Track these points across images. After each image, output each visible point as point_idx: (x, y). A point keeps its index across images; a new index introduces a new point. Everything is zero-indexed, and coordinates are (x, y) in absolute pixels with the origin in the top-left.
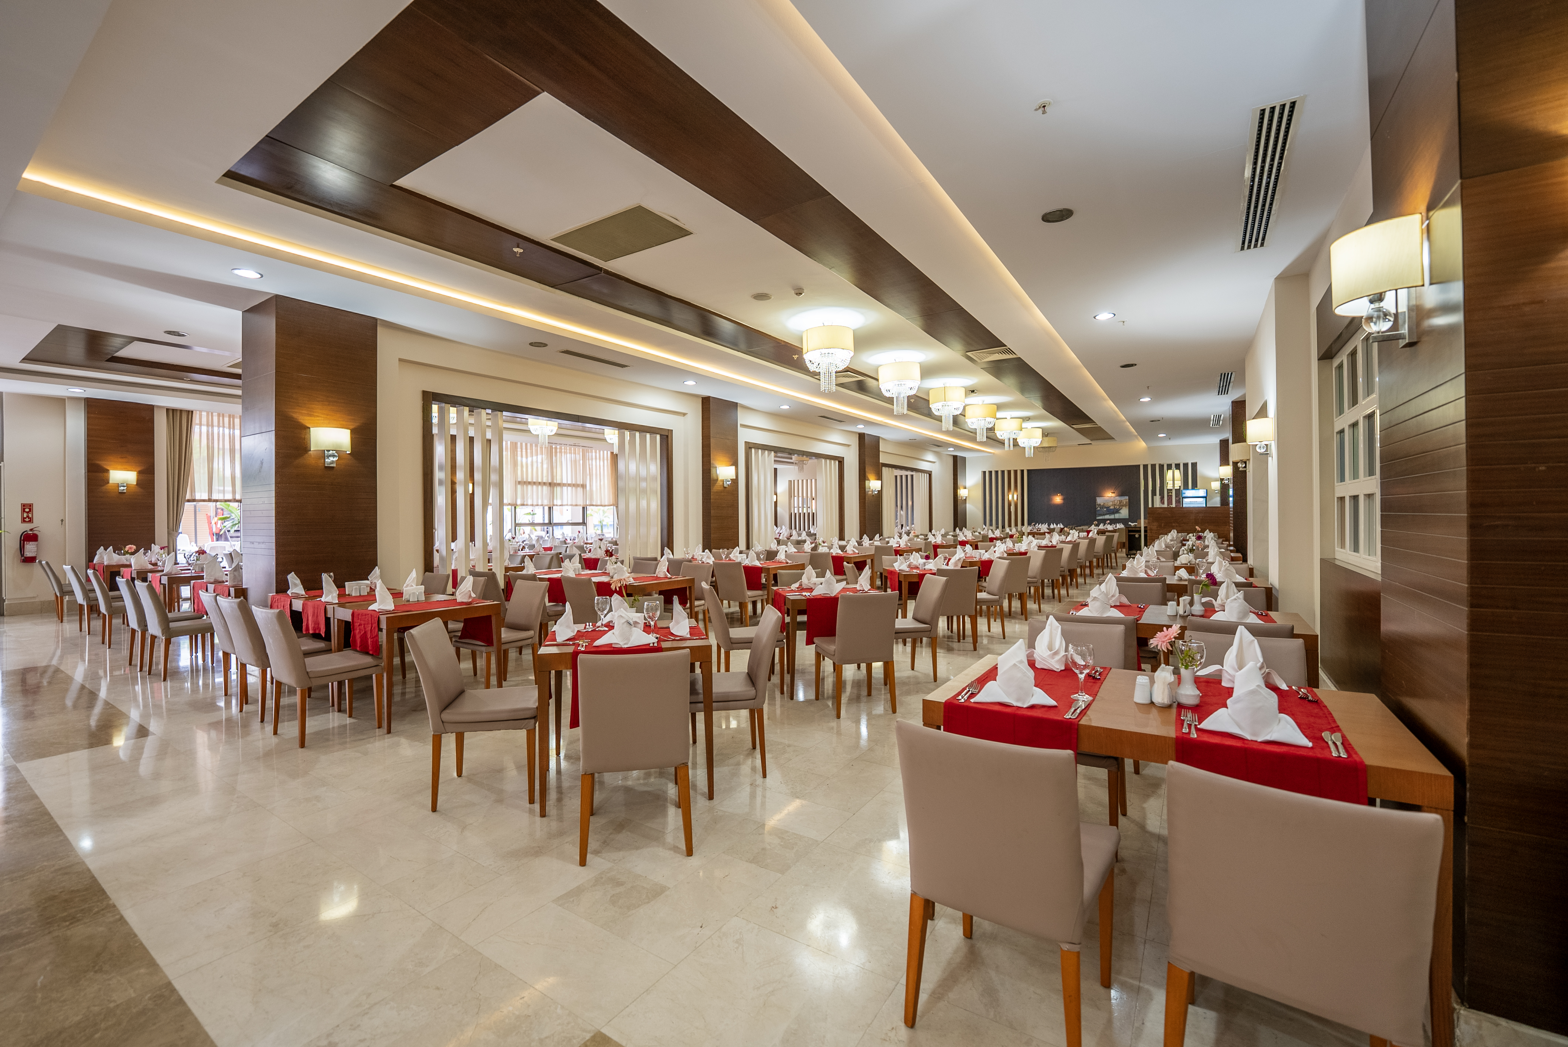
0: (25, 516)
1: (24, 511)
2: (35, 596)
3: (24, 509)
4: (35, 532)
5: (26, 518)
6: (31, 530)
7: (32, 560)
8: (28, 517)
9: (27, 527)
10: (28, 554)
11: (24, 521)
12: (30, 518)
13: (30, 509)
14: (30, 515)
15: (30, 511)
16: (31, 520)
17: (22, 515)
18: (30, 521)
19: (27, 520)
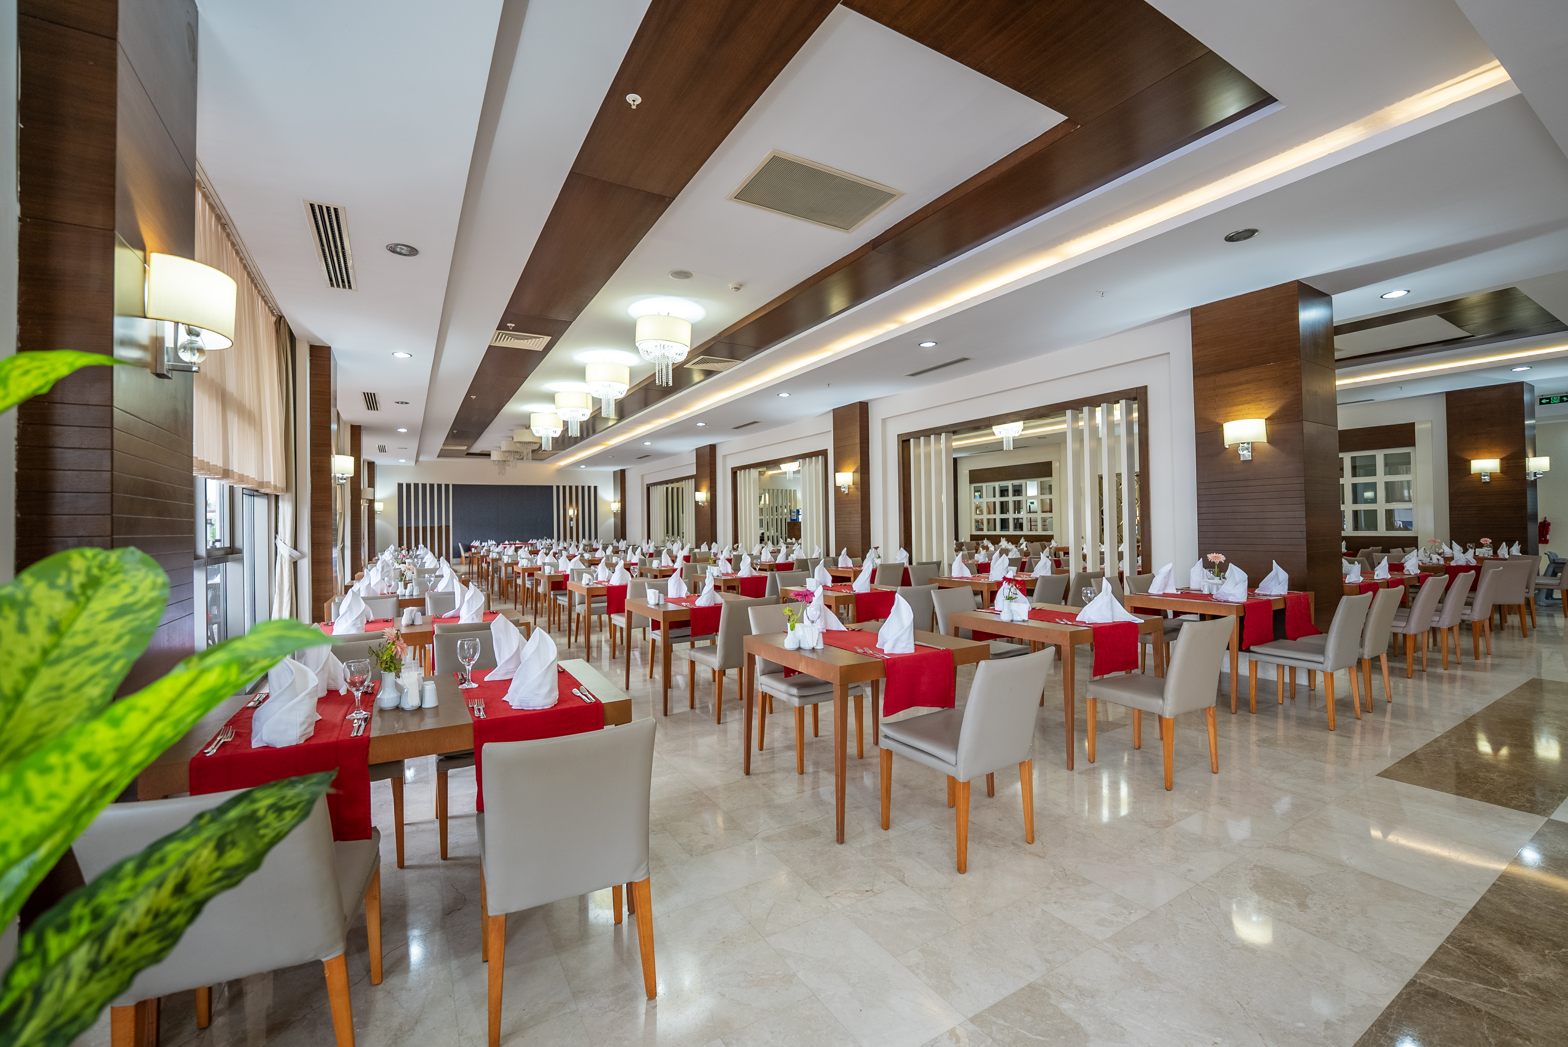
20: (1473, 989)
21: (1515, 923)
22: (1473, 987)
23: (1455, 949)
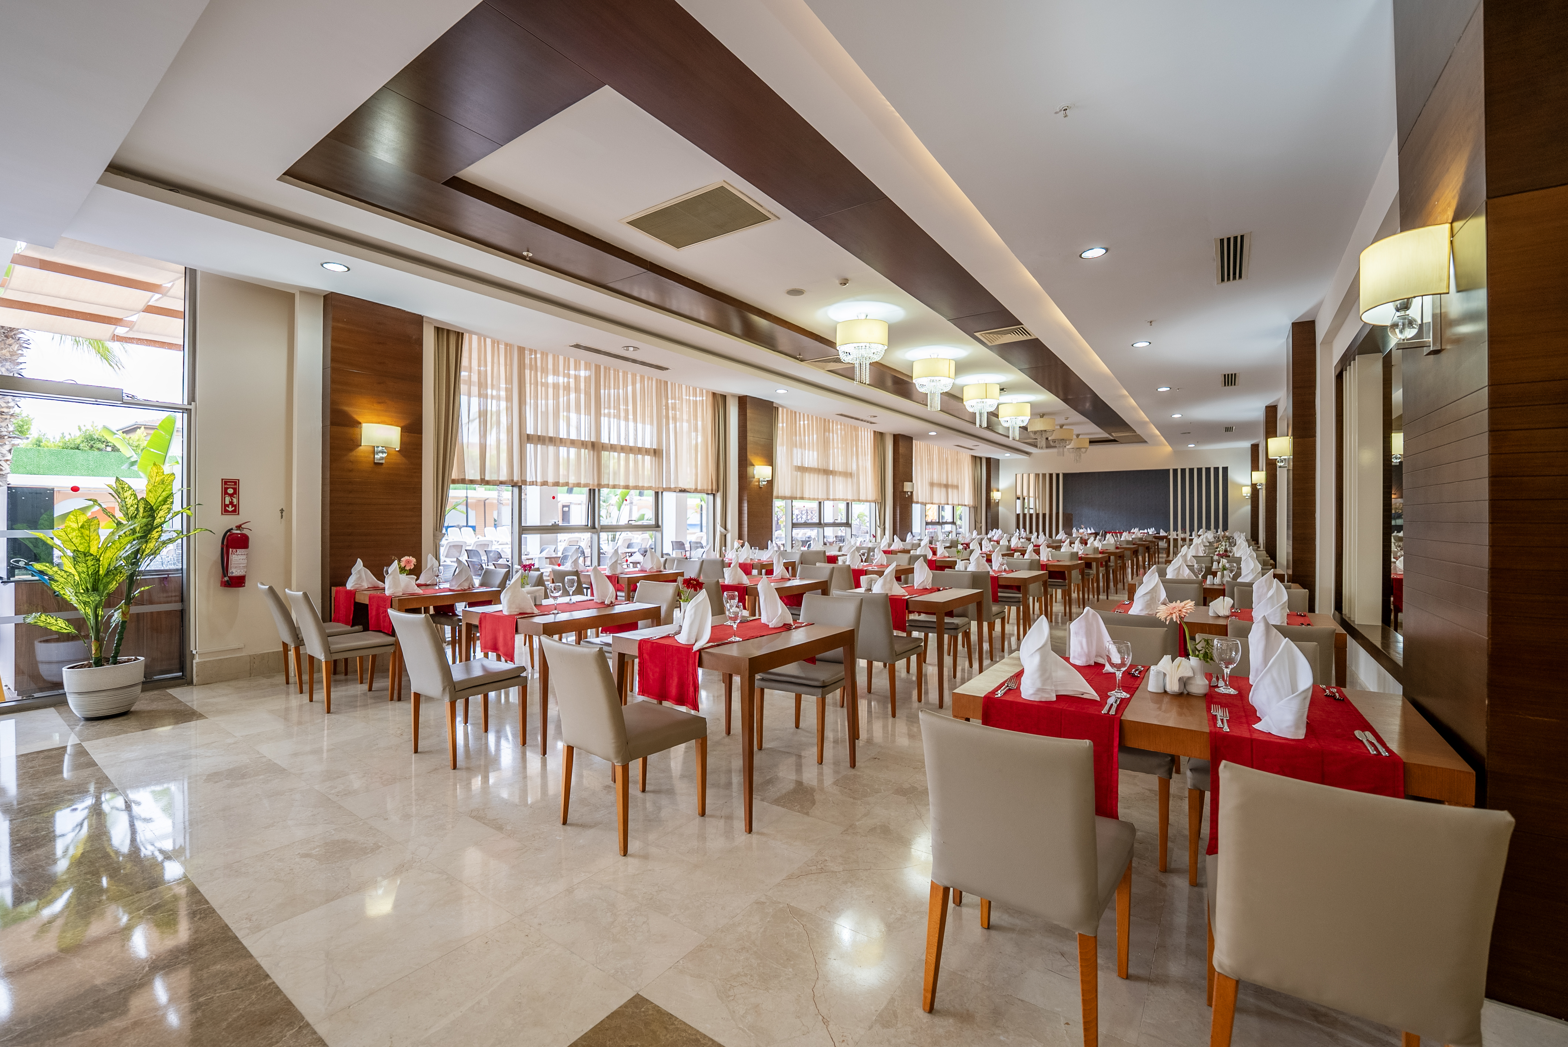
0: (227, 502)
1: (226, 493)
2: (242, 645)
3: (226, 489)
4: (245, 532)
5: (228, 506)
6: (239, 527)
7: (238, 582)
8: (231, 503)
9: (231, 521)
10: (235, 571)
11: (226, 511)
12: (235, 506)
13: (235, 489)
14: (235, 501)
15: (235, 493)
16: (236, 511)
17: (223, 500)
18: (234, 511)
19: (230, 509)
20: (155, 898)
21: (201, 958)
22: (156, 900)
23: (199, 908)
